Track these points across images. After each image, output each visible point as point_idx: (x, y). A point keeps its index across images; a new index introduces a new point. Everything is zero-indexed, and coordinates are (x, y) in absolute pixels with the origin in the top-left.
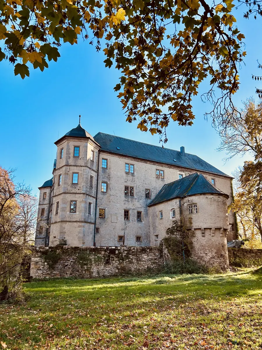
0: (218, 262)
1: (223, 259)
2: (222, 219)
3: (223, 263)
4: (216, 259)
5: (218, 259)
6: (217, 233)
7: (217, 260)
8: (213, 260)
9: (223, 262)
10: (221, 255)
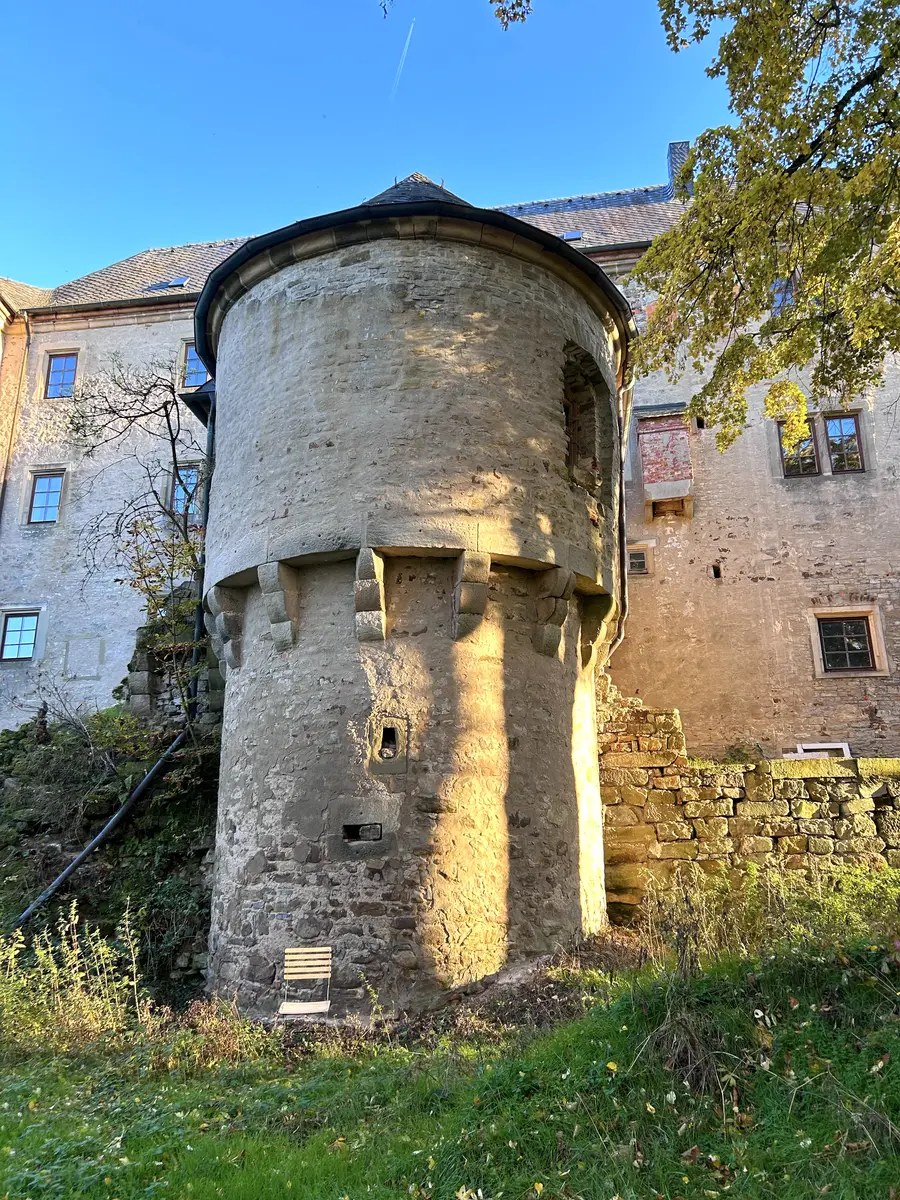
0: (299, 914)
1: (372, 873)
2: (370, 454)
3: (364, 922)
4: (286, 878)
5: (304, 883)
6: (328, 606)
7: (298, 891)
8: (261, 894)
9: (360, 909)
10: (352, 832)
